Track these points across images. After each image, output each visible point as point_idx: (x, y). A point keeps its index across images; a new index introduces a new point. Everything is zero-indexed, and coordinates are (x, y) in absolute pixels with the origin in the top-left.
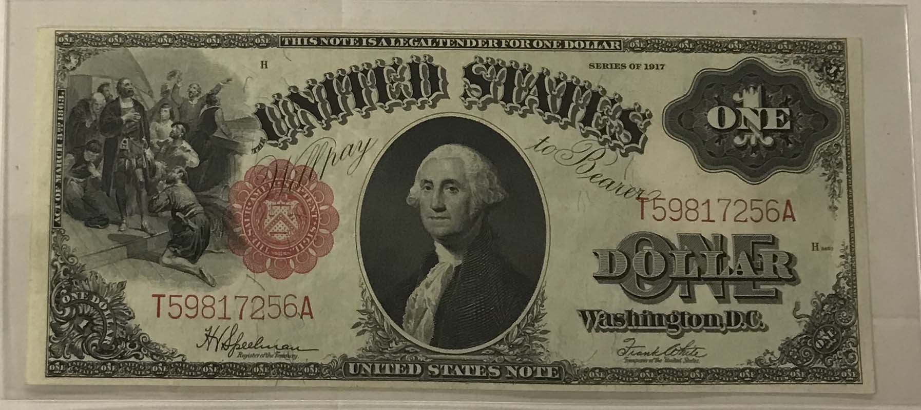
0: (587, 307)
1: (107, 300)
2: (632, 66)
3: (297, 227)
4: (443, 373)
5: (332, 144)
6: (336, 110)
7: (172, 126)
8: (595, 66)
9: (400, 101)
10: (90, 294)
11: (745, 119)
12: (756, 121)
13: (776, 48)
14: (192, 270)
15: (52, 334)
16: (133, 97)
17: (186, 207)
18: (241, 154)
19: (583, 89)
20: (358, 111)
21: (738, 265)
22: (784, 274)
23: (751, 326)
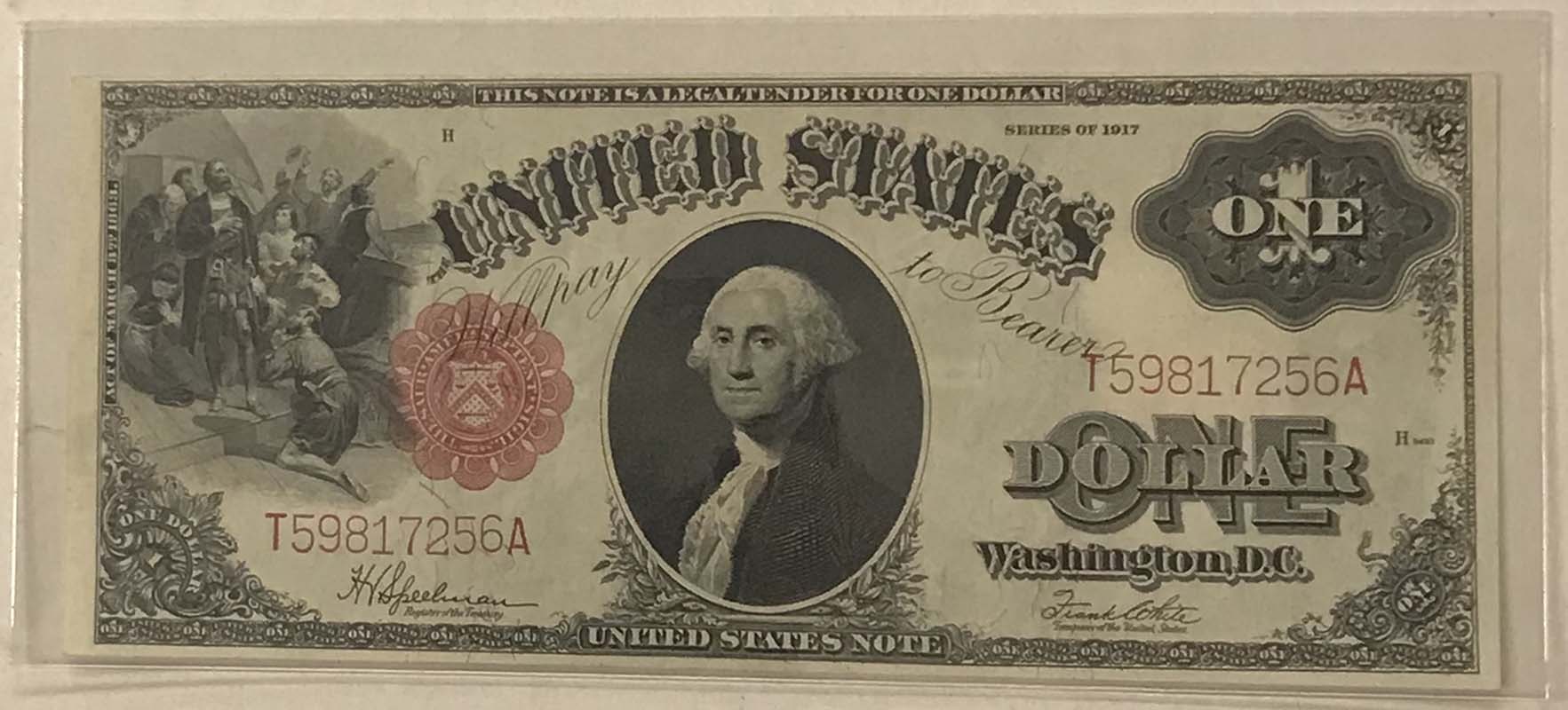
0: (990, 537)
1: (192, 522)
2: (1081, 129)
3: (502, 405)
4: (746, 643)
5: (561, 268)
6: (569, 211)
7: (296, 239)
8: (1016, 129)
9: (678, 194)
10: (165, 513)
11: (1282, 218)
12: (1300, 221)
13: (1341, 93)
14: (331, 476)
15: (104, 574)
16: (231, 192)
17: (318, 372)
18: (409, 285)
19: (994, 170)
20: (608, 213)
21: (1261, 470)
22: (1344, 483)
23: (1283, 572)
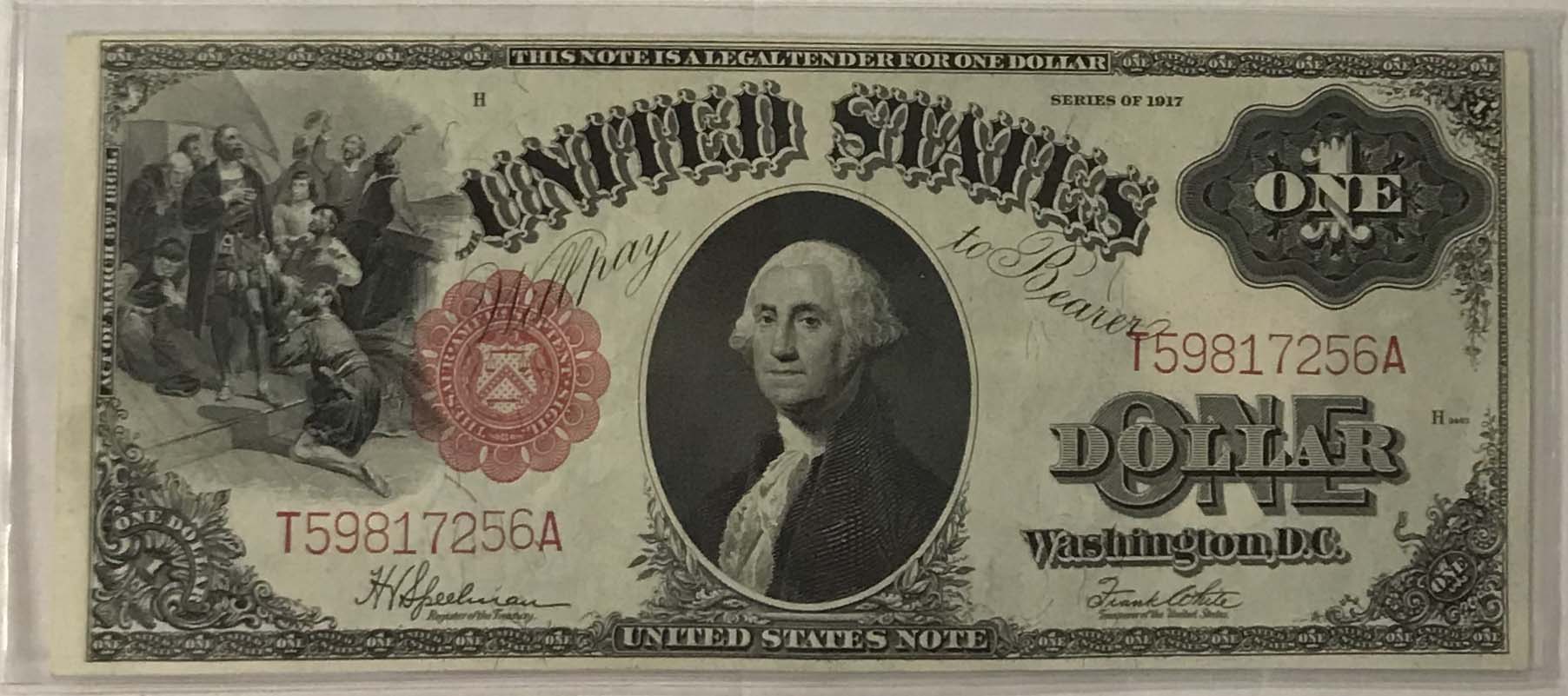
0: (1037, 525)
1: (195, 524)
2: (1126, 100)
3: (534, 390)
4: (788, 643)
5: (598, 242)
6: (607, 181)
7: (314, 211)
8: (1062, 99)
9: (720, 163)
10: (165, 514)
11: (1323, 194)
12: (1340, 196)
13: (1380, 68)
14: (349, 469)
15: (97, 585)
16: (243, 161)
17: (337, 356)
18: (436, 261)
19: (1040, 141)
20: (647, 183)
21: (1301, 449)
22: (1380, 463)
23: (1321, 553)
